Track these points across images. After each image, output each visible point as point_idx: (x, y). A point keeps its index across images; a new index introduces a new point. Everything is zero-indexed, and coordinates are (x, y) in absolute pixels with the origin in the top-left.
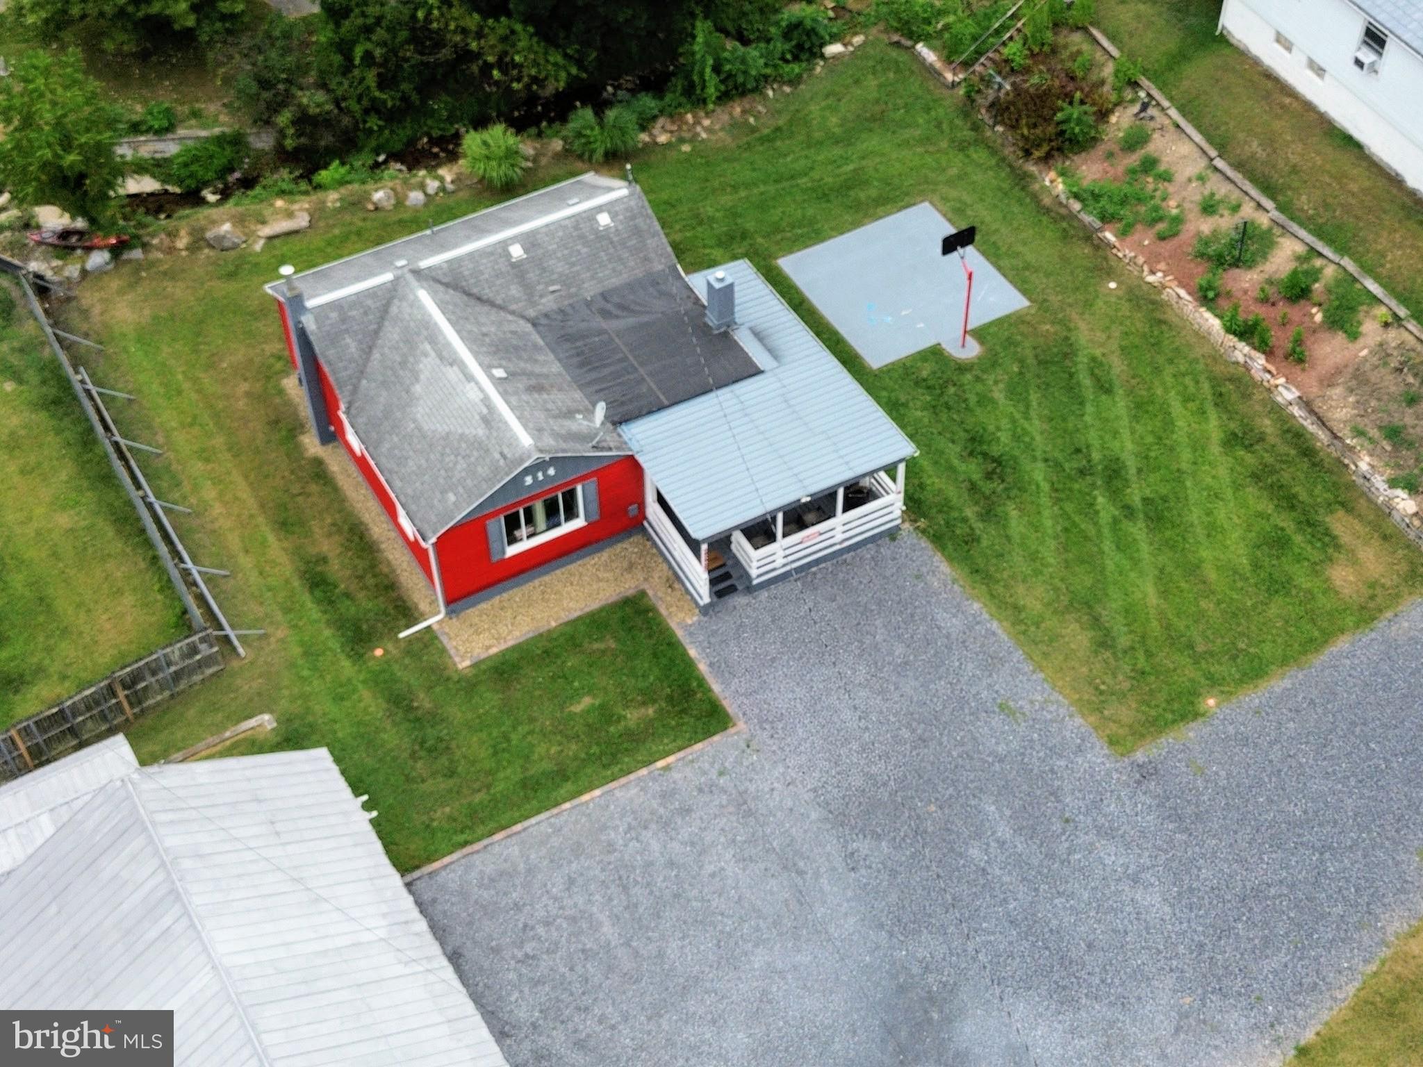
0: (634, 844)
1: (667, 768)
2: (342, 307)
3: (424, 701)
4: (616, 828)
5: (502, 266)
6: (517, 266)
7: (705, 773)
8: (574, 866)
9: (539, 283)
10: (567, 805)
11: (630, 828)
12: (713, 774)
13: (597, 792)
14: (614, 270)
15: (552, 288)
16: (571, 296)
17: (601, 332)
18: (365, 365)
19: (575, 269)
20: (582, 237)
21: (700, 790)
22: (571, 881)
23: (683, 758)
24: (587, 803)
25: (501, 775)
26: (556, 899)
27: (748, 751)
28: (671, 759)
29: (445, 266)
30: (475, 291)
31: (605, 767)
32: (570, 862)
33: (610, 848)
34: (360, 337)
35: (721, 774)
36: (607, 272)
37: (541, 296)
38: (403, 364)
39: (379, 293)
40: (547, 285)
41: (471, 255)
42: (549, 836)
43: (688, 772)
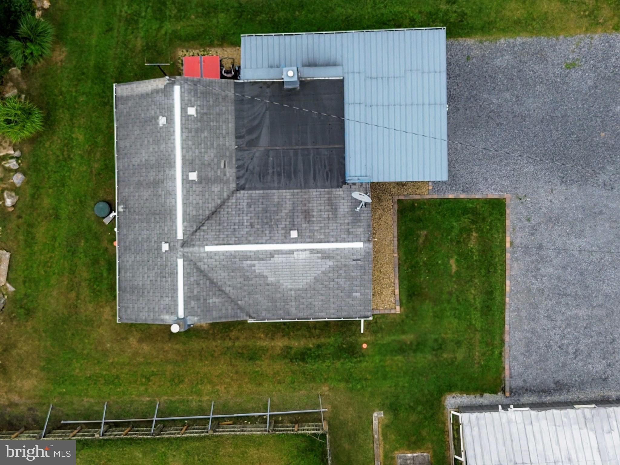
1: (512, 243)
3: (408, 338)
5: (198, 189)
6: (201, 180)
9: (216, 172)
10: (507, 300)
13: (508, 282)
14: (224, 122)
15: (222, 166)
16: (230, 157)
19: (215, 145)
20: (197, 131)
21: (532, 234)
23: (511, 233)
24: (511, 289)
27: (523, 200)
28: (508, 239)
29: (185, 223)
30: (207, 213)
31: (495, 272)
34: (211, 293)
35: (529, 220)
36: (224, 127)
37: (225, 175)
39: (189, 271)
40: (219, 167)
41: (184, 204)
42: (519, 315)
43: (519, 234)
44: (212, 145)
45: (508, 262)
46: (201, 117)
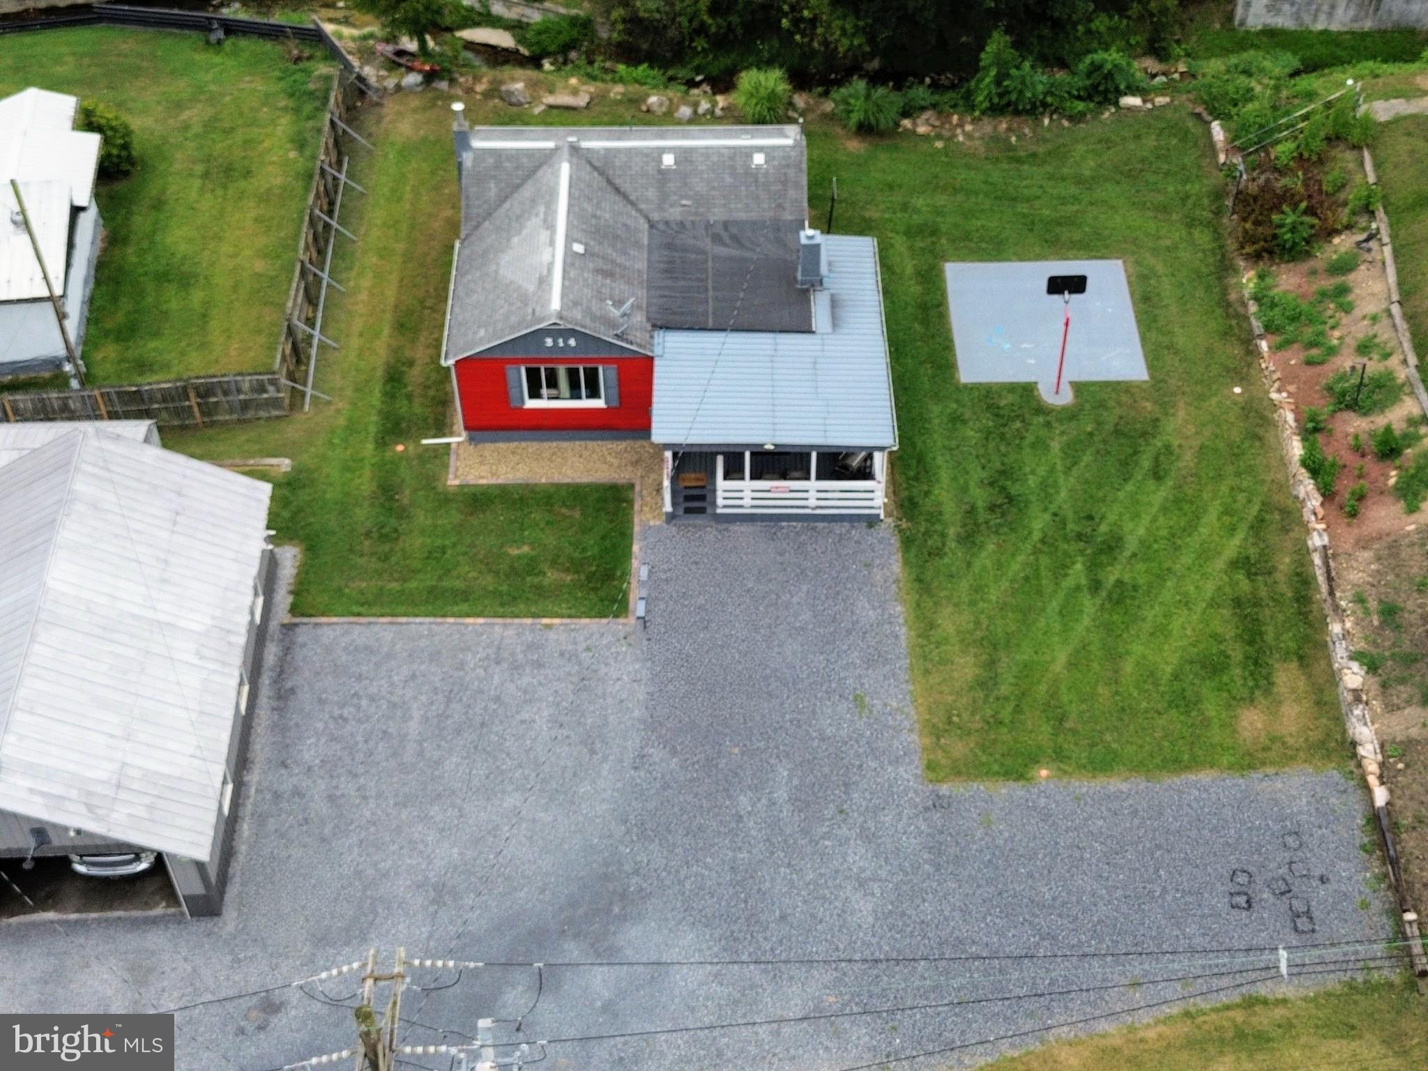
0: (481, 672)
1: (549, 627)
2: (500, 156)
3: (405, 498)
4: (475, 654)
5: (651, 169)
6: (664, 174)
7: (575, 643)
8: (422, 667)
9: (675, 193)
10: (451, 620)
11: (487, 658)
12: (581, 648)
13: (481, 620)
14: (747, 205)
15: (684, 202)
16: (696, 214)
17: (703, 252)
18: (495, 210)
19: (713, 193)
20: (733, 168)
21: (562, 654)
22: (414, 677)
23: (566, 625)
24: (467, 625)
25: (420, 576)
26: (392, 684)
27: (623, 642)
28: (556, 621)
29: (602, 152)
30: (617, 181)
31: (502, 605)
32: (422, 663)
33: (461, 666)
34: (503, 185)
35: (588, 649)
36: (739, 206)
37: (671, 206)
38: (518, 217)
39: (537, 155)
40: (682, 197)
41: (629, 150)
42: (421, 636)
43: (563, 637)
44: (713, 188)
45: (517, 621)
46: (752, 175)
